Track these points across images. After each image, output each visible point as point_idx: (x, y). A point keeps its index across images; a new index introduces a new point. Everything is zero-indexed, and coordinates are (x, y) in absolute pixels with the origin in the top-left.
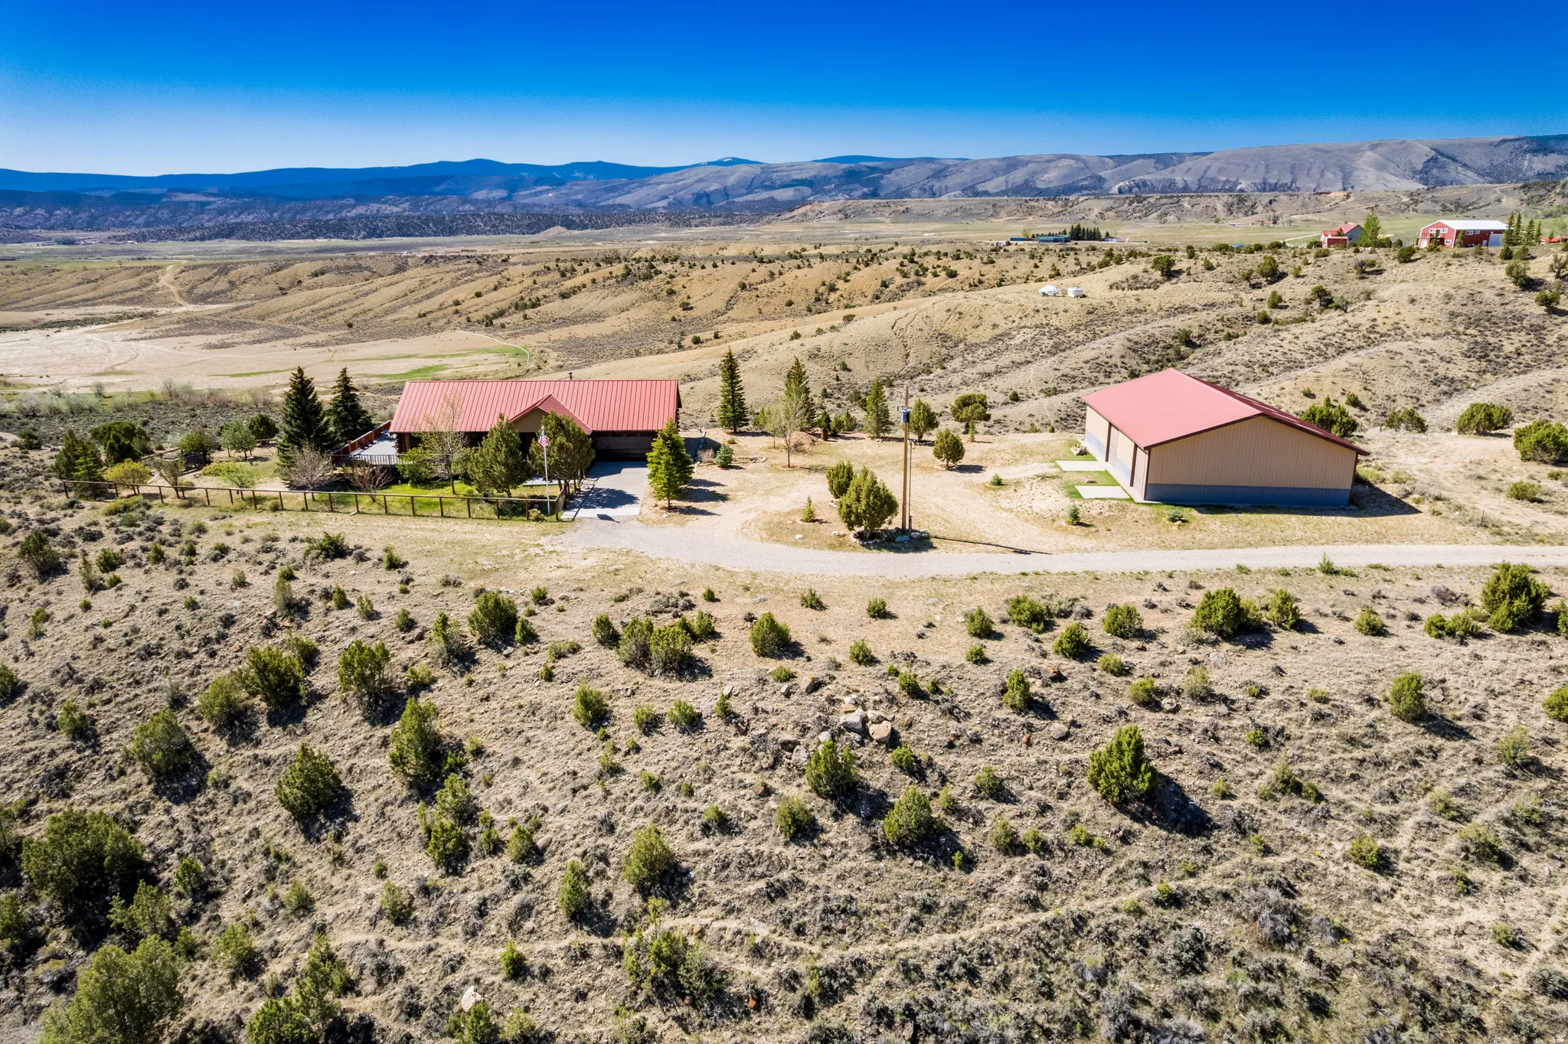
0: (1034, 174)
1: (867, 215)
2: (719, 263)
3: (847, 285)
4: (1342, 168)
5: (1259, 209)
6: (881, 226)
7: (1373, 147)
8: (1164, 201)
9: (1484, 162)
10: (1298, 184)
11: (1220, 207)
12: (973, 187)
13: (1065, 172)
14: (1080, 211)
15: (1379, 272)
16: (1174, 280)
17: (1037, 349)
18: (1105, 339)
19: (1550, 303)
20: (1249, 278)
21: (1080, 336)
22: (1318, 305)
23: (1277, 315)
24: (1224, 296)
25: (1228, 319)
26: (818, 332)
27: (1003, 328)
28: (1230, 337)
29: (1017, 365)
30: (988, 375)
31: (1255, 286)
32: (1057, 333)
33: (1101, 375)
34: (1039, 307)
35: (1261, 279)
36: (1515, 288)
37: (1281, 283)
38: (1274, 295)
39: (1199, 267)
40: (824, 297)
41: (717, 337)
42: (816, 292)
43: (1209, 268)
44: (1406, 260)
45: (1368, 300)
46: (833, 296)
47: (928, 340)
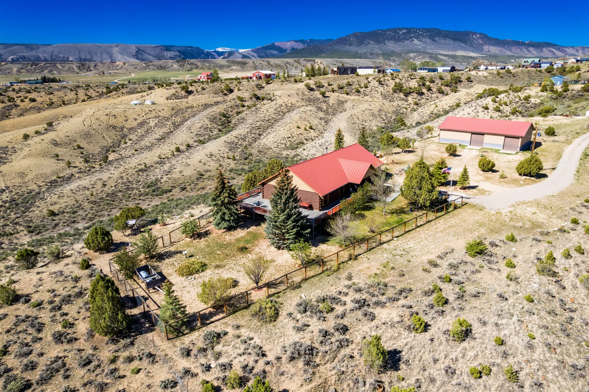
5: (92, 68)
7: (117, 46)
8: (48, 65)
10: (94, 59)
11: (75, 68)
15: (263, 87)
16: (193, 95)
17: (167, 126)
18: (194, 119)
19: (323, 94)
20: (222, 92)
21: (178, 119)
22: (255, 99)
23: (246, 104)
24: (219, 99)
25: (231, 107)
26: (37, 133)
27: (140, 120)
28: (238, 113)
29: (168, 134)
30: (161, 139)
31: (225, 95)
32: (168, 119)
33: (209, 132)
34: (150, 109)
35: (226, 92)
36: (308, 91)
37: (234, 93)
38: (239, 97)
39: (199, 89)
43: (204, 89)
44: (267, 83)
45: (274, 96)
47: (107, 129)
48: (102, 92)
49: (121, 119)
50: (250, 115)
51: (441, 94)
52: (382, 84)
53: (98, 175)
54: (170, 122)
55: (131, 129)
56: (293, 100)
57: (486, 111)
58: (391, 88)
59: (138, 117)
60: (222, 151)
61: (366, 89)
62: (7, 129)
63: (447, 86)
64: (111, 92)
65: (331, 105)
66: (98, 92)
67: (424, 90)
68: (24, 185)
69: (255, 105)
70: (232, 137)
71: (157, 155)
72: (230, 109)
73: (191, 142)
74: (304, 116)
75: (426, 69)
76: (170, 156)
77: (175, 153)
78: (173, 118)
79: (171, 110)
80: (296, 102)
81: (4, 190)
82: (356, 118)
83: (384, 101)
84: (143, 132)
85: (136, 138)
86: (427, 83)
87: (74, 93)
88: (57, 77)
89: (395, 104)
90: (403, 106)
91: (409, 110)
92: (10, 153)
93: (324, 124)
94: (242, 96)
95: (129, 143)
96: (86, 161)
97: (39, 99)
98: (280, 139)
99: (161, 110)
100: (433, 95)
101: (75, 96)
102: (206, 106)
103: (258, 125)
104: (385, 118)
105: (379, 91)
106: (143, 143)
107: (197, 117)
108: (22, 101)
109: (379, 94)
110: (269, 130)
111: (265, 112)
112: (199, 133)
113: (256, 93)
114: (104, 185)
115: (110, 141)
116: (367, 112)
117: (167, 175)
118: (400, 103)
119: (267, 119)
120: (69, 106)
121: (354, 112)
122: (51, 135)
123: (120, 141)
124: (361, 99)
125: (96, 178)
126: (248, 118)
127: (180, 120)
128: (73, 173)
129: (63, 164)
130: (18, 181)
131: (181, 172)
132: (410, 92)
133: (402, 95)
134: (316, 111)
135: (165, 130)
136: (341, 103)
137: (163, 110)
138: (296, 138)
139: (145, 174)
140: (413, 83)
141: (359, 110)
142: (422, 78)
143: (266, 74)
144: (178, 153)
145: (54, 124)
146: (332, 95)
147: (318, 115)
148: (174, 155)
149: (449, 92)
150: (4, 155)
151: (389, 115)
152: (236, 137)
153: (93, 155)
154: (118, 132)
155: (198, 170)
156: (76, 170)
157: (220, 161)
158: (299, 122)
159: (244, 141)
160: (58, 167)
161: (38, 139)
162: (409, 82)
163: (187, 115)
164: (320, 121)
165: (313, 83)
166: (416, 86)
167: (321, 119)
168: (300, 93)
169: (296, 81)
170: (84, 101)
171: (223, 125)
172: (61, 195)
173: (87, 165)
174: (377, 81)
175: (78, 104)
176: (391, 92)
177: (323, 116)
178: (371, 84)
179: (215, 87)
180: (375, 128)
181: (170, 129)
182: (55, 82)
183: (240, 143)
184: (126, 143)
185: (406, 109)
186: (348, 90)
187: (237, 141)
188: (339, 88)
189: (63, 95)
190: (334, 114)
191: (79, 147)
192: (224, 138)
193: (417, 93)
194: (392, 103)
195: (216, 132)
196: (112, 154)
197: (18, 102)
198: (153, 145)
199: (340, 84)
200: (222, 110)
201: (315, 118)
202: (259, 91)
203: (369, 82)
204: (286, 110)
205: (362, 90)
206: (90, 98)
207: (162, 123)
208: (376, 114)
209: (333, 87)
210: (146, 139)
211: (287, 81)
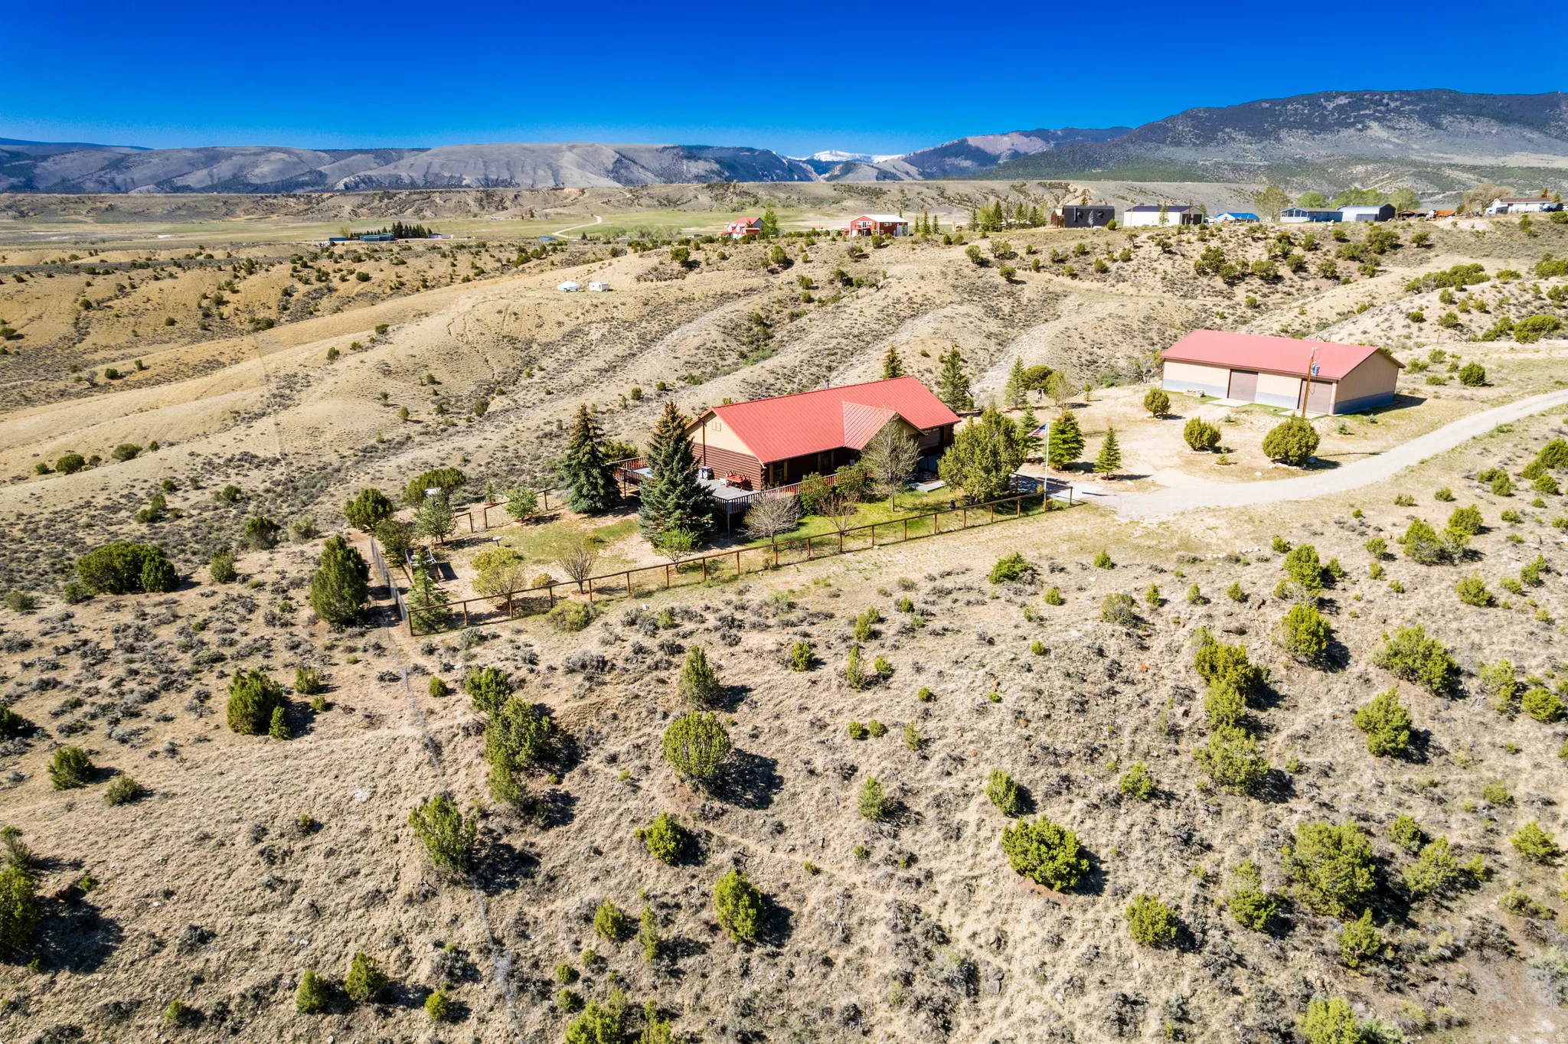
0: (242, 167)
1: (54, 213)
2: (25, 277)
3: (237, 297)
4: (550, 166)
5: (508, 204)
7: (571, 148)
8: (415, 197)
9: (655, 165)
10: (517, 180)
11: (472, 203)
12: (168, 181)
13: (279, 166)
14: (329, 209)
15: (866, 256)
16: (697, 270)
17: (627, 342)
18: (688, 326)
19: (1009, 276)
20: (766, 265)
21: (655, 327)
22: (840, 285)
23: (816, 295)
24: (757, 281)
25: (780, 301)
26: (355, 347)
27: (569, 326)
28: (794, 316)
29: (624, 358)
30: (607, 371)
31: (773, 272)
32: (630, 325)
33: (717, 359)
34: (595, 302)
36: (974, 266)
37: (794, 268)
38: (803, 279)
39: (715, 257)
40: (214, 311)
41: (142, 368)
42: (200, 307)
43: (724, 258)
44: (879, 245)
45: (885, 278)
46: (226, 311)
47: (497, 344)
48: (509, 261)
49: (529, 322)
50: (818, 323)
51: (1330, 282)
52: (1170, 252)
53: (459, 441)
54: (634, 334)
55: (547, 345)
56: (929, 288)
57: (1415, 326)
58: (1192, 263)
59: (565, 319)
61: (1124, 265)
62: (305, 339)
63: (1353, 258)
64: (528, 260)
65: (1025, 302)
66: (499, 260)
67: (1284, 271)
68: (314, 453)
69: (836, 299)
70: (763, 371)
72: (776, 306)
73: (670, 379)
74: (945, 326)
75: (1304, 214)
76: (618, 409)
77: (631, 402)
78: (644, 324)
79: (640, 305)
80: (935, 294)
81: (278, 460)
82: (1076, 337)
83: (1168, 295)
84: (572, 353)
85: (555, 365)
86: (1297, 251)
87: (448, 261)
88: (425, 226)
89: (1194, 304)
90: (1215, 309)
91: (1230, 320)
92: (298, 387)
93: (992, 349)
94: (810, 276)
96: (442, 411)
97: (376, 276)
99: (617, 304)
100: (1306, 284)
101: (450, 270)
102: (723, 298)
103: (831, 346)
104: (1156, 339)
105: (1160, 269)
106: (566, 378)
107: (693, 325)
108: (343, 279)
109: (1158, 277)
110: (854, 360)
111: (856, 315)
112: (692, 360)
113: (844, 269)
114: (466, 461)
115: (498, 369)
116: (1108, 323)
118: (1209, 302)
119: (856, 332)
120: (436, 290)
121: (1077, 320)
122: (381, 353)
123: (521, 372)
124: (1107, 289)
125: (453, 446)
126: (812, 330)
127: (657, 328)
128: (412, 434)
129: (394, 415)
130: (304, 444)
132: (1244, 275)
133: (1219, 283)
134: (980, 315)
135: (620, 350)
136: (1052, 298)
137: (624, 304)
139: (554, 444)
140: (1258, 252)
141: (1089, 317)
142: (1286, 239)
143: (882, 225)
144: (637, 403)
145: (390, 329)
146: (1031, 278)
147: (984, 326)
148: (625, 407)
149: (1357, 275)
150: (288, 392)
151: (1172, 332)
152: (772, 372)
153: (458, 399)
154: (518, 352)
156: (418, 428)
158: (930, 342)
159: (791, 381)
160: (383, 421)
161: (353, 359)
162: (1248, 248)
163: (675, 318)
164: (985, 341)
165: (990, 246)
166: (1265, 258)
167: (988, 337)
168: (951, 270)
169: (948, 242)
170: (467, 280)
171: (752, 343)
172: (378, 475)
173: (441, 420)
174: (1159, 244)
175: (454, 286)
176: (1192, 272)
177: (995, 329)
178: (1141, 253)
179: (752, 254)
180: (1123, 363)
181: (631, 348)
182: (419, 236)
183: (778, 386)
184: (530, 376)
185: (1223, 317)
186: (1076, 266)
187: (772, 381)
188: (1054, 261)
189: (426, 267)
190: (1027, 325)
191: (432, 380)
192: (747, 372)
193: (1262, 278)
194: (1188, 301)
195: (733, 358)
196: (498, 398)
197: (335, 282)
198: (587, 382)
199: (1059, 251)
200: (758, 307)
201: (973, 333)
202: (854, 265)
203: (1136, 247)
204: (909, 312)
205: (1113, 267)
206: (481, 272)
207: (617, 334)
208: (1135, 327)
209: (1038, 257)
210: (576, 368)
211: (927, 240)
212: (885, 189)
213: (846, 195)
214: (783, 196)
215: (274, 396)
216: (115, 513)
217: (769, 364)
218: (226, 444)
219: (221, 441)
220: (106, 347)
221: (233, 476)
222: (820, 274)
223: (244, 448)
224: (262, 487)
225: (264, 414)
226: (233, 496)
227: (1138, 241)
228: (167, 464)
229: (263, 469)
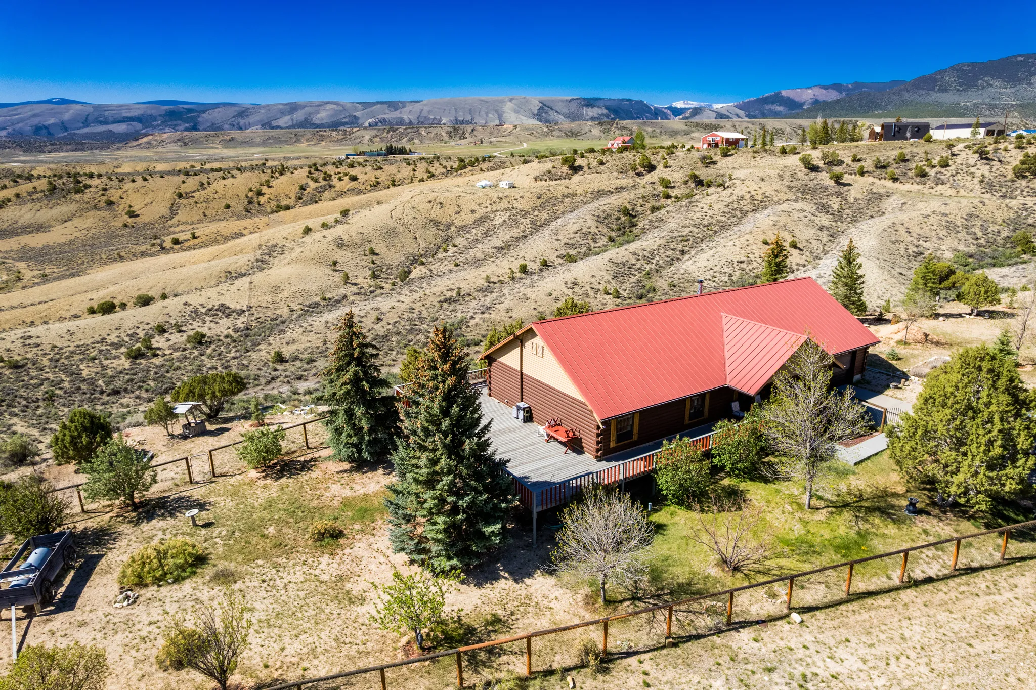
0: (310, 114)
1: (201, 143)
3: (271, 190)
4: (497, 111)
5: (467, 135)
6: (217, 151)
7: (511, 100)
8: (409, 130)
9: (565, 111)
10: (475, 121)
11: (444, 134)
12: (269, 123)
13: (331, 113)
14: (356, 138)
15: (715, 163)
16: (581, 173)
17: (522, 226)
18: (569, 216)
19: (837, 179)
20: (634, 169)
21: (544, 215)
22: (693, 185)
23: (673, 193)
24: (626, 181)
25: (643, 197)
26: (325, 226)
27: (480, 213)
28: (654, 209)
29: (518, 239)
30: (503, 249)
31: (639, 174)
32: (525, 214)
33: (590, 242)
34: (501, 195)
35: (641, 170)
36: (807, 171)
37: (656, 171)
38: (663, 180)
39: (595, 163)
40: (255, 200)
41: (194, 237)
42: (247, 197)
43: (602, 163)
44: (725, 155)
45: (731, 179)
46: (262, 199)
47: (425, 225)
48: (452, 168)
49: (450, 210)
50: (674, 215)
52: (987, 159)
53: (379, 302)
54: (528, 220)
55: (462, 227)
56: (768, 188)
58: (1010, 168)
59: (477, 208)
60: (598, 277)
61: (943, 170)
64: (465, 167)
65: (852, 200)
66: (445, 167)
68: (272, 307)
69: (689, 196)
70: (627, 252)
71: (484, 275)
72: (640, 201)
73: (551, 257)
74: (783, 220)
76: (506, 280)
77: (518, 275)
78: (536, 213)
79: (535, 198)
80: (773, 193)
81: (244, 311)
82: (902, 231)
83: (988, 196)
84: (479, 234)
85: (465, 243)
87: (411, 168)
88: (408, 147)
89: (1014, 203)
92: (275, 255)
93: (825, 239)
94: (669, 178)
95: (452, 250)
96: (374, 276)
97: (362, 177)
98: (721, 263)
99: (518, 197)
101: (412, 174)
102: (599, 194)
103: (684, 234)
104: (979, 234)
105: (978, 174)
106: (472, 254)
107: (574, 214)
108: (340, 179)
109: (976, 180)
110: (703, 246)
111: (706, 209)
112: (570, 242)
113: (697, 173)
114: (379, 319)
115: (423, 245)
116: (933, 220)
117: (483, 313)
119: (705, 222)
120: (400, 188)
121: (903, 217)
122: (339, 231)
123: (439, 248)
124: (926, 191)
125: (372, 305)
126: (669, 220)
127: (546, 216)
128: (348, 294)
129: (338, 278)
130: (266, 299)
131: (508, 310)
134: (812, 211)
135: (516, 233)
136: (876, 198)
137: (522, 197)
138: (755, 264)
139: (451, 308)
141: (914, 214)
143: (728, 140)
144: (523, 275)
145: (350, 213)
146: (856, 181)
147: (817, 220)
148: (513, 278)
150: (267, 257)
151: (993, 228)
152: (634, 254)
153: (389, 267)
154: (440, 232)
155: (540, 309)
156: (354, 289)
157: (588, 296)
158: (770, 233)
159: (649, 262)
160: (329, 283)
161: (319, 235)
163: (561, 209)
164: (818, 232)
165: (820, 155)
167: (821, 229)
168: (787, 174)
169: (784, 152)
170: (422, 180)
171: (619, 229)
172: (309, 328)
173: (372, 283)
174: (976, 152)
175: (413, 185)
176: (1010, 175)
177: (826, 223)
178: (959, 160)
179: (623, 161)
181: (524, 232)
182: (403, 153)
183: (638, 266)
184: (446, 251)
186: (897, 171)
187: (634, 261)
188: (876, 167)
190: (854, 220)
191: (373, 252)
192: (615, 253)
194: (1007, 201)
195: (603, 241)
196: (419, 267)
197: (335, 181)
198: (487, 257)
199: (882, 159)
200: (626, 201)
201: (807, 226)
202: (705, 170)
203: (953, 155)
204: (751, 207)
205: (932, 172)
206: (432, 176)
207: (515, 220)
208: (959, 223)
209: (862, 163)
210: (480, 246)
211: (766, 151)
212: (722, 125)
213: (694, 129)
214: (650, 130)
215: (257, 260)
216: (117, 349)
217: (632, 247)
218: (211, 297)
219: (209, 294)
220: (184, 223)
221: (208, 323)
222: (677, 176)
223: (223, 300)
224: (225, 333)
225: (244, 275)
226: (200, 340)
227: (955, 150)
228: (166, 311)
229: (231, 318)
